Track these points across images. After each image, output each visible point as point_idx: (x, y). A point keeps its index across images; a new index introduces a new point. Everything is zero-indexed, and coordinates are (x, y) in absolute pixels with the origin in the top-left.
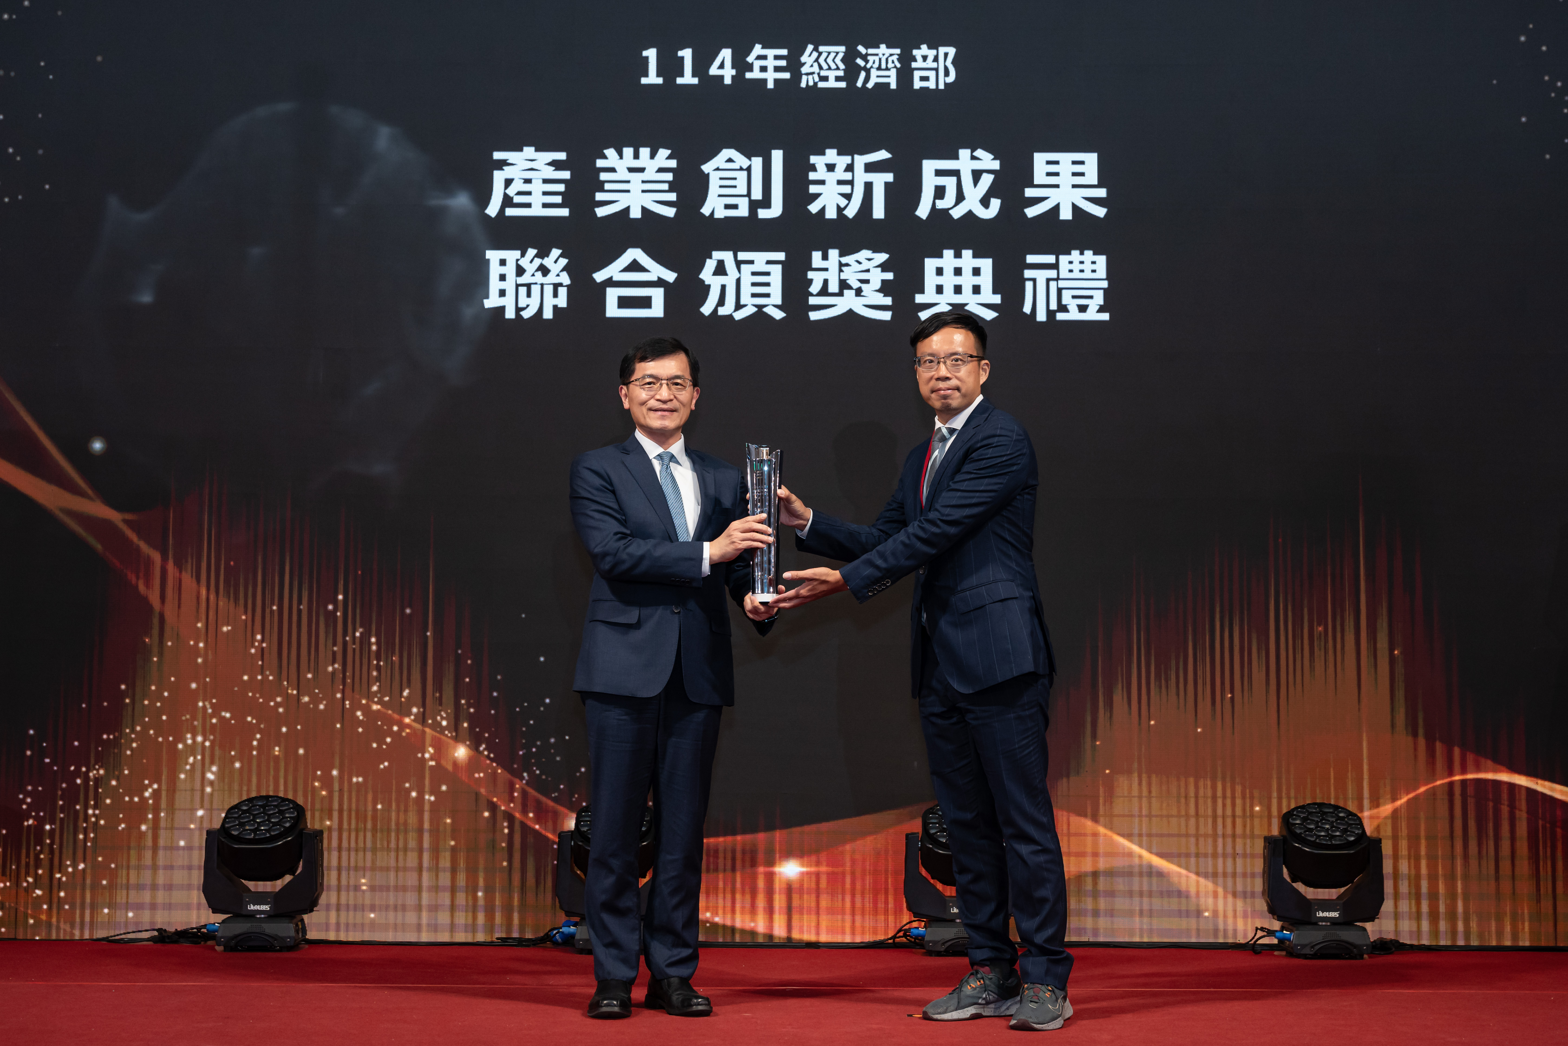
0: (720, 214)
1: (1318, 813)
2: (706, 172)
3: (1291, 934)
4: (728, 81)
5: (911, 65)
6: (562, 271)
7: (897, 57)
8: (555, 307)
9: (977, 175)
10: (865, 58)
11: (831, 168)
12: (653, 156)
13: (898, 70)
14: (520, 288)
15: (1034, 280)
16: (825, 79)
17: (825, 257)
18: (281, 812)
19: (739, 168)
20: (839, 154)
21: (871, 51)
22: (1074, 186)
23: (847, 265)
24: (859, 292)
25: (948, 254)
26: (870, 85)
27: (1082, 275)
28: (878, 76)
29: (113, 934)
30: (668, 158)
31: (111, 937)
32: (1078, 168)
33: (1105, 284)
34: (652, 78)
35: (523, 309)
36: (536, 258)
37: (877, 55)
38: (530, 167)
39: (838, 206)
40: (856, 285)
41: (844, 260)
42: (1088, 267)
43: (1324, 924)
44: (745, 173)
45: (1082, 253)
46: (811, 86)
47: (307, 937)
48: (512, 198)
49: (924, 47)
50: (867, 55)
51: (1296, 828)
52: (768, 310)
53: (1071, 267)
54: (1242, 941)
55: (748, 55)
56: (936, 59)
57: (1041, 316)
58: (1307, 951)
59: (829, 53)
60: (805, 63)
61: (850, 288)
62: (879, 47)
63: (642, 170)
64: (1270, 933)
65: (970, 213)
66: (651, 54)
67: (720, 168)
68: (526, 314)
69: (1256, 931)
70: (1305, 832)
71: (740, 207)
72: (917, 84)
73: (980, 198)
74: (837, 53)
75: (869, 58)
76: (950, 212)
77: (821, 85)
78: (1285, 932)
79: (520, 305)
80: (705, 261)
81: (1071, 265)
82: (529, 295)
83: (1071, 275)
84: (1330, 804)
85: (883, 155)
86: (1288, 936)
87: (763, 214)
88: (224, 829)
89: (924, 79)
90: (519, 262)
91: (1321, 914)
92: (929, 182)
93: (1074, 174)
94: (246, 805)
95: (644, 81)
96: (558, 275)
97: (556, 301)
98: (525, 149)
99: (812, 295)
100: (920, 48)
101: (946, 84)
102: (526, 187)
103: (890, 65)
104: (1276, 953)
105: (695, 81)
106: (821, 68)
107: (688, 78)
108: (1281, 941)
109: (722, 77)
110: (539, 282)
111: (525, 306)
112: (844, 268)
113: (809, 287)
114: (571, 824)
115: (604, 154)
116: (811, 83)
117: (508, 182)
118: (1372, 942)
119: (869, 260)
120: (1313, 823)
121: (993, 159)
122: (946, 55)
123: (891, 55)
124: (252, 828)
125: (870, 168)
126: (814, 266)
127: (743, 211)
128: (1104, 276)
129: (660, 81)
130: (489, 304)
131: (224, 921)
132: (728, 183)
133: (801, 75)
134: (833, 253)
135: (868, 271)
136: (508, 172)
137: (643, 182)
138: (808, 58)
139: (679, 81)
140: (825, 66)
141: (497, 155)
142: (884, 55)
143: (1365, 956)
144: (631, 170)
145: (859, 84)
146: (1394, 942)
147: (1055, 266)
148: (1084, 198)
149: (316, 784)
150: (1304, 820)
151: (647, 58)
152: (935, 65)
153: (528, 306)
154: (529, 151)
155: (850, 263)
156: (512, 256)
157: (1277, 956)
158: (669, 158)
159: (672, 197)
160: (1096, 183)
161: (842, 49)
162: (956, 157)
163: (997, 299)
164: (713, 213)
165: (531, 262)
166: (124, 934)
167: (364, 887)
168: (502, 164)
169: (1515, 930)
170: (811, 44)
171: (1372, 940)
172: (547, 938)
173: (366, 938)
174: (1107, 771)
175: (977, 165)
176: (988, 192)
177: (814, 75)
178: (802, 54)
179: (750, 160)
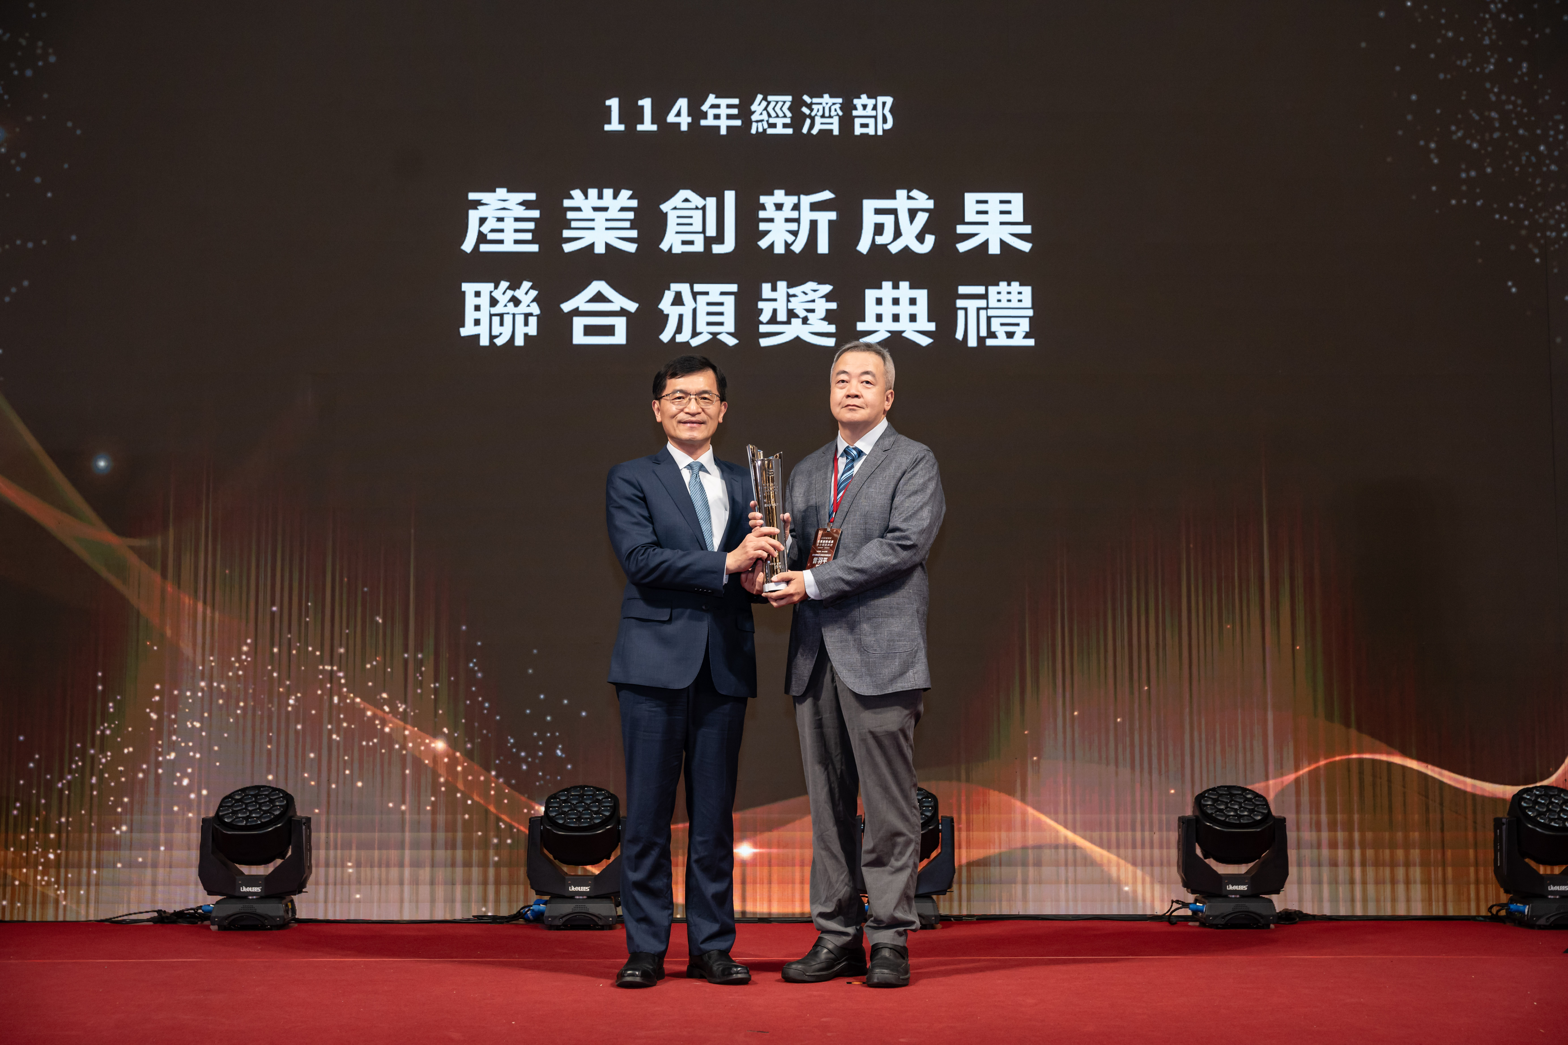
0: (678, 249)
1: (1227, 795)
2: (665, 211)
3: (1204, 906)
4: (684, 128)
5: (852, 113)
6: (532, 301)
8: (526, 335)
9: (913, 213)
11: (779, 207)
12: (615, 196)
13: (840, 118)
14: (494, 318)
15: (966, 309)
16: (773, 126)
17: (774, 289)
18: (272, 801)
19: (694, 207)
20: (787, 194)
21: (815, 100)
22: (1002, 223)
23: (794, 296)
24: (805, 321)
25: (887, 285)
26: (815, 131)
27: (1009, 305)
28: (822, 124)
29: (115, 916)
30: (629, 198)
31: (115, 918)
32: (1005, 207)
33: (1030, 313)
34: (615, 125)
35: (496, 337)
36: (508, 290)
37: (821, 104)
38: (502, 207)
39: (786, 242)
40: (802, 314)
41: (792, 291)
42: (1014, 297)
43: (1233, 896)
44: (700, 212)
45: (1009, 285)
46: (761, 133)
47: (297, 917)
48: (486, 235)
49: (864, 96)
50: (812, 104)
51: (1207, 808)
52: (722, 337)
53: (999, 297)
54: (1159, 913)
55: (703, 103)
56: (875, 108)
57: (972, 342)
58: (1219, 921)
59: (777, 102)
60: (755, 112)
61: (797, 316)
62: (822, 97)
63: (605, 209)
64: (1185, 905)
65: (907, 248)
66: (614, 103)
67: (677, 207)
68: (499, 342)
69: (1172, 904)
70: (1216, 812)
71: (695, 243)
72: (858, 131)
73: (915, 235)
74: (784, 102)
75: (814, 106)
77: (770, 131)
78: (1198, 904)
79: (494, 333)
80: (664, 293)
81: (999, 295)
82: (502, 324)
83: (999, 305)
84: (1239, 787)
85: (827, 195)
86: (1202, 907)
87: (717, 249)
88: (218, 817)
89: (864, 126)
90: (492, 294)
91: (1231, 888)
92: (869, 219)
93: (1002, 212)
94: (238, 795)
95: (607, 128)
96: (529, 306)
97: (527, 330)
98: (498, 190)
99: (762, 323)
100: (860, 98)
101: (884, 131)
102: (499, 225)
103: (833, 113)
104: (1190, 924)
105: (654, 128)
106: (769, 116)
107: (647, 125)
108: (1195, 912)
109: (679, 124)
110: (511, 312)
111: (498, 334)
112: (791, 299)
113: (759, 316)
114: (541, 810)
115: (570, 195)
116: (760, 130)
117: (482, 221)
118: (1278, 913)
119: (815, 291)
120: (1223, 804)
121: (928, 199)
122: (884, 104)
123: (834, 104)
124: (245, 815)
125: (815, 207)
127: (699, 247)
128: (1030, 305)
129: (622, 128)
130: (464, 332)
131: (218, 903)
132: (684, 221)
133: (751, 122)
134: (782, 285)
135: (813, 301)
136: (481, 212)
137: (607, 220)
138: (758, 106)
139: (640, 128)
140: (773, 114)
141: (472, 196)
142: (827, 104)
143: (1272, 926)
144: (595, 209)
145: (805, 130)
146: (1297, 913)
147: (985, 296)
148: (1010, 234)
149: (306, 775)
150: (1216, 801)
151: (610, 107)
152: (873, 113)
153: (501, 334)
154: (501, 192)
155: (797, 294)
156: (486, 288)
157: (1190, 926)
158: (631, 198)
159: (634, 234)
160: (1021, 220)
161: (789, 98)
162: (894, 197)
163: (932, 327)
164: (671, 249)
165: (504, 293)
166: (126, 915)
167: (350, 870)
168: (477, 204)
169: (1408, 900)
170: (761, 94)
171: (1277, 911)
172: (519, 915)
173: (352, 917)
174: (1035, 758)
175: (913, 205)
176: (922, 228)
177: (763, 122)
178: (752, 103)
179: (705, 199)
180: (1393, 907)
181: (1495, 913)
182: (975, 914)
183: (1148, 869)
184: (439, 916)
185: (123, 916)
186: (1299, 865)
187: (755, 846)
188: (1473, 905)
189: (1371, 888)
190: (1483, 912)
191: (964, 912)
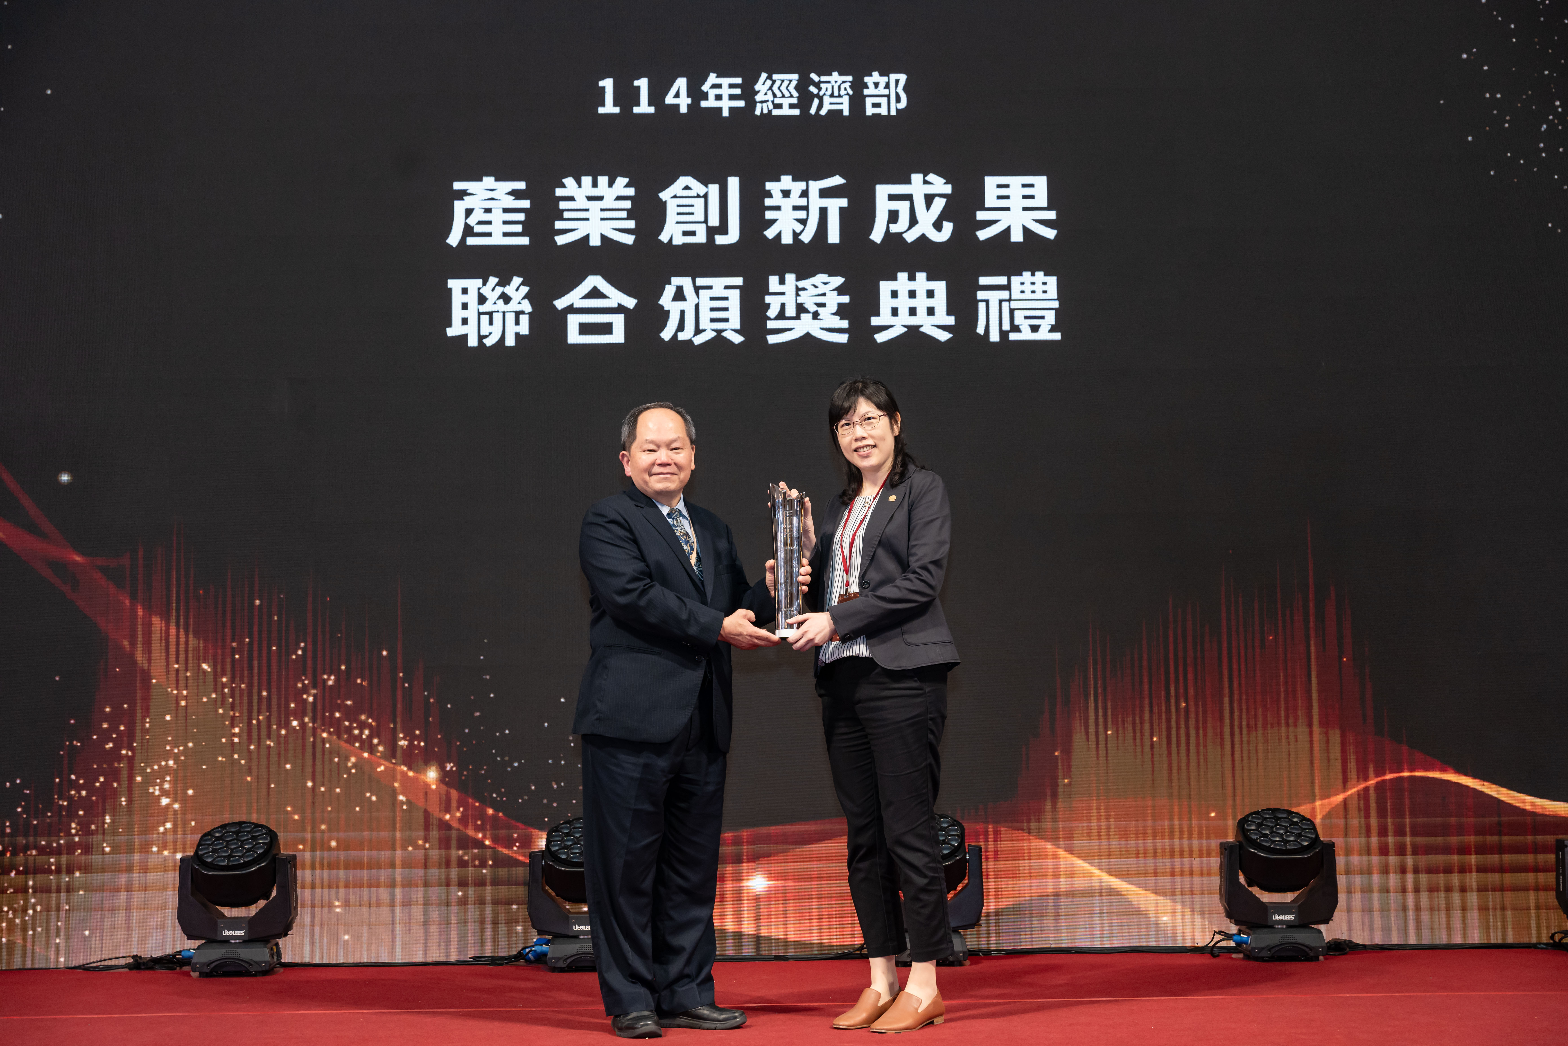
0: (679, 240)
1: (1272, 818)
2: (664, 200)
3: (1248, 937)
4: (683, 110)
5: (863, 92)
6: (524, 298)
7: (849, 84)
8: (517, 335)
9: (929, 199)
10: (817, 85)
11: (786, 194)
12: (611, 184)
13: (851, 97)
14: (482, 316)
15: (987, 302)
16: (779, 106)
17: (782, 282)
18: (254, 838)
19: (696, 195)
20: (794, 180)
21: (823, 78)
22: (1025, 209)
23: (804, 289)
24: (815, 316)
25: (903, 276)
26: (823, 112)
27: (1033, 296)
28: (831, 104)
29: (88, 962)
30: (625, 186)
31: (88, 964)
32: (1028, 191)
33: (1056, 305)
34: (609, 108)
35: (486, 337)
36: (497, 287)
37: (829, 82)
38: (490, 197)
39: (794, 232)
40: (812, 308)
41: (801, 284)
42: (1039, 288)
43: (1280, 926)
44: (702, 200)
45: (1033, 275)
46: (766, 114)
47: (283, 960)
48: (473, 228)
49: (876, 74)
50: (820, 82)
51: (1250, 833)
52: (726, 335)
53: (1022, 288)
54: (1201, 945)
55: (703, 83)
56: (887, 86)
57: (994, 337)
58: (1265, 954)
59: (783, 81)
60: (758, 92)
61: (807, 311)
62: (831, 75)
63: (600, 198)
64: (1228, 936)
65: (923, 237)
66: (608, 84)
67: (678, 195)
68: (489, 342)
69: (1214, 935)
70: (1260, 837)
71: (697, 233)
72: (870, 111)
73: (932, 222)
74: (791, 81)
75: (822, 85)
76: (904, 235)
77: (776, 112)
78: (1242, 935)
79: (483, 333)
80: (664, 287)
81: (1022, 286)
82: (491, 323)
83: (1023, 296)
84: (1284, 810)
85: (837, 180)
86: (1246, 939)
87: (720, 240)
88: (197, 857)
89: (876, 105)
90: (481, 291)
91: (1277, 918)
92: (883, 206)
93: (1024, 197)
94: (218, 832)
95: (601, 110)
96: (520, 303)
97: (518, 329)
98: (485, 178)
99: (770, 319)
100: (871, 75)
101: (897, 110)
102: (487, 217)
103: (843, 92)
104: (1234, 956)
105: (652, 110)
106: (775, 96)
107: (644, 108)
108: (1239, 944)
109: (678, 106)
110: (501, 310)
111: (488, 334)
112: (800, 292)
113: (767, 311)
114: (542, 843)
115: (563, 183)
116: (765, 111)
117: (469, 212)
118: (1327, 944)
119: (825, 284)
120: (1268, 829)
121: (945, 183)
122: (897, 82)
123: (844, 82)
124: (226, 854)
125: (825, 193)
126: (771, 290)
127: (701, 237)
128: (1055, 297)
129: (617, 110)
130: (451, 332)
131: (199, 948)
132: (685, 210)
133: (755, 103)
134: (790, 278)
135: (824, 294)
136: (468, 202)
137: (602, 210)
138: (762, 86)
139: (636, 110)
140: (779, 94)
141: (458, 186)
142: (836, 82)
143: (1321, 958)
144: (590, 198)
145: (813, 111)
146: (1347, 942)
147: (1007, 287)
148: (1034, 220)
149: (289, 809)
150: (1260, 825)
152: (886, 92)
153: (490, 334)
154: (489, 181)
155: (806, 287)
156: (473, 284)
157: (1235, 958)
158: (627, 186)
159: (631, 224)
160: (1045, 205)
161: (795, 77)
162: (908, 182)
163: (951, 321)
164: (671, 240)
165: (493, 290)
166: (101, 961)
167: (338, 910)
168: (461, 195)
169: (1464, 928)
170: (765, 72)
171: (1326, 942)
172: (519, 956)
173: (341, 960)
174: (1066, 781)
175: (930, 190)
176: (940, 215)
177: (768, 103)
178: (756, 82)
179: (707, 187)
180: (1449, 934)
181: (1557, 940)
182: (1005, 948)
183: (1187, 898)
184: (434, 957)
185: (97, 962)
186: (1349, 891)
187: (770, 878)
188: (1534, 931)
189: (1425, 916)
190: (1545, 939)
191: (993, 946)
